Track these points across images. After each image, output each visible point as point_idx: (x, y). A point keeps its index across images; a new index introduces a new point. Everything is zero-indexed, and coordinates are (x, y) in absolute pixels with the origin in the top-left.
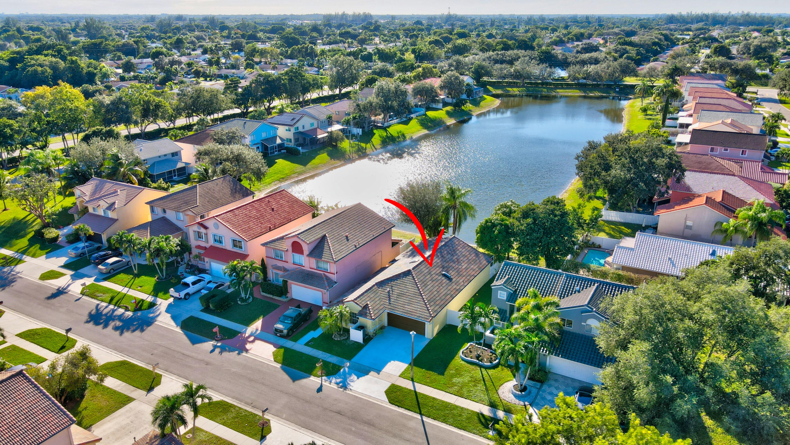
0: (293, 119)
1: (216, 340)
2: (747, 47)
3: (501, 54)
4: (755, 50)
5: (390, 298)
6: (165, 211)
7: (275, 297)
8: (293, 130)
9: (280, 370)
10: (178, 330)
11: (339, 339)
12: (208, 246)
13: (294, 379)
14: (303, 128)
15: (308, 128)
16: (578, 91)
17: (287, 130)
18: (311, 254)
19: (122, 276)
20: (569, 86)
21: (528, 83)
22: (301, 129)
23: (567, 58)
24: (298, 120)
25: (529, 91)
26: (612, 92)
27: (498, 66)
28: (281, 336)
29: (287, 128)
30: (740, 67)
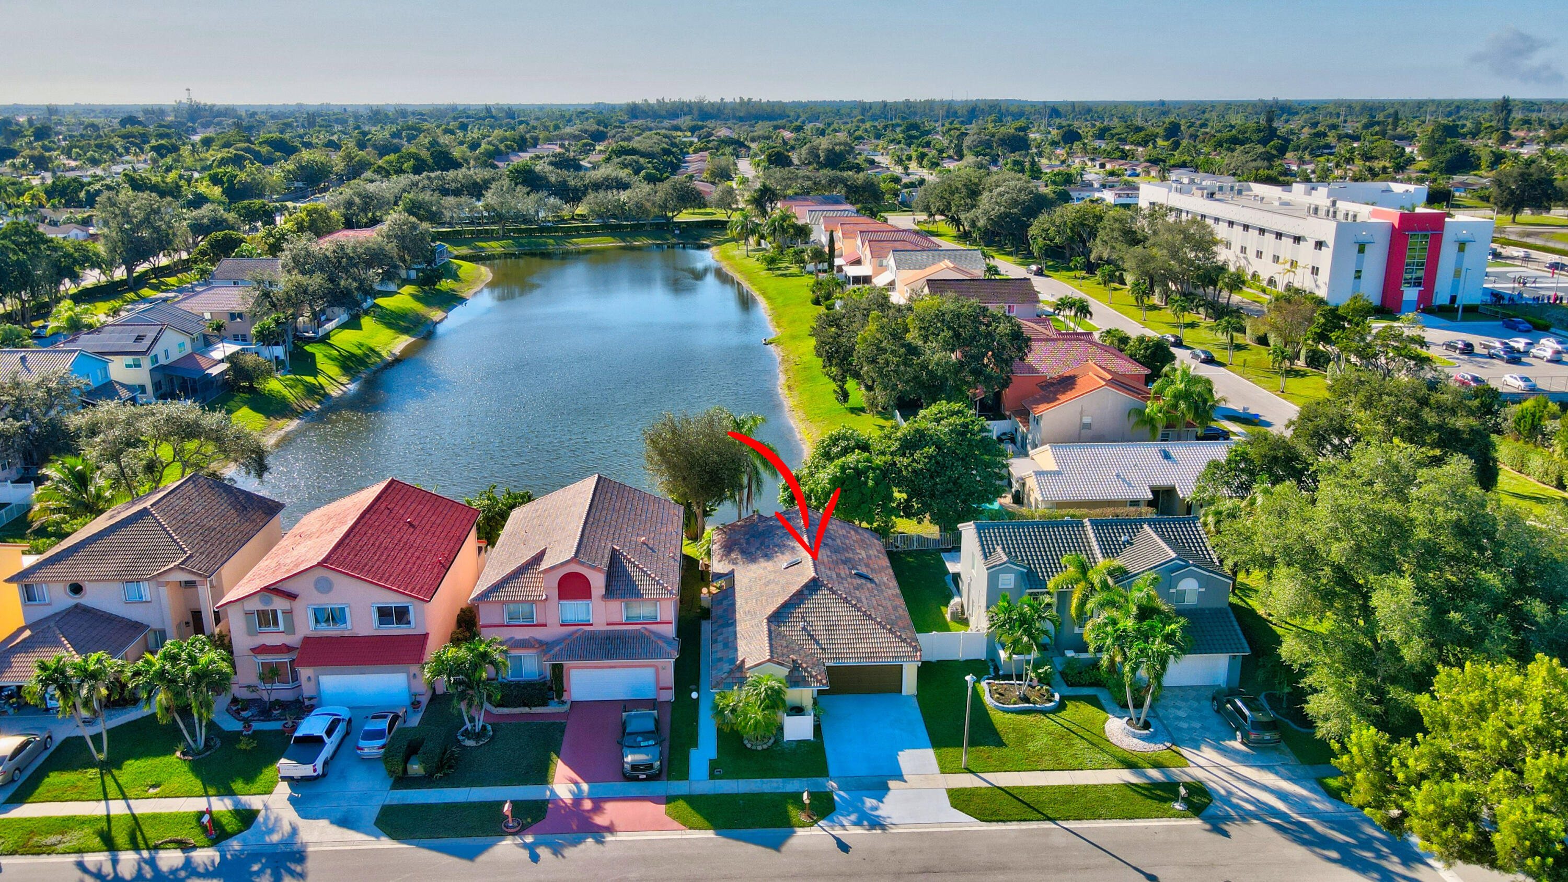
0: (139, 338)
1: (514, 834)
2: (814, 153)
3: (438, 178)
4: (827, 157)
5: (815, 640)
6: (76, 589)
7: (535, 710)
8: (146, 363)
9: (721, 840)
10: (386, 844)
11: (765, 746)
12: (293, 640)
13: (776, 845)
14: (167, 357)
15: (175, 356)
16: (610, 239)
17: (128, 366)
18: (610, 592)
19: (55, 779)
20: (590, 232)
21: (514, 231)
22: (163, 361)
23: (565, 181)
24: (156, 340)
25: (521, 245)
26: (669, 236)
27: (451, 200)
28: (650, 778)
29: (129, 359)
30: (860, 182)
